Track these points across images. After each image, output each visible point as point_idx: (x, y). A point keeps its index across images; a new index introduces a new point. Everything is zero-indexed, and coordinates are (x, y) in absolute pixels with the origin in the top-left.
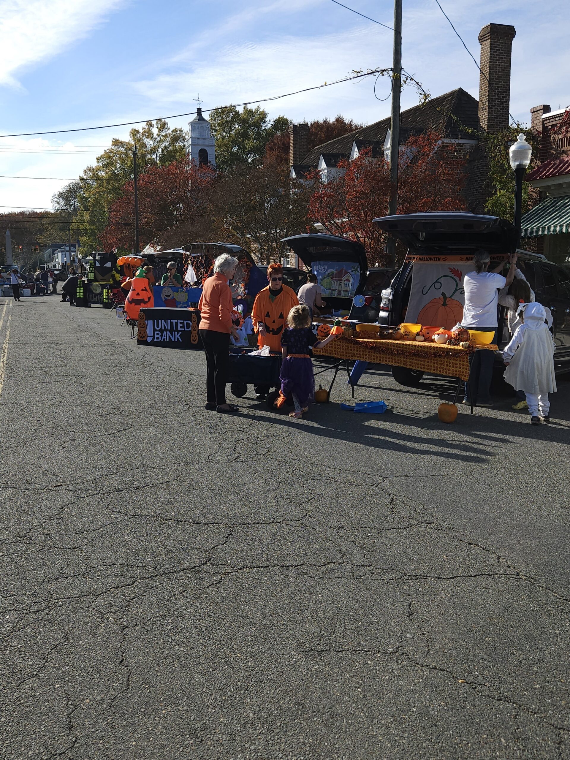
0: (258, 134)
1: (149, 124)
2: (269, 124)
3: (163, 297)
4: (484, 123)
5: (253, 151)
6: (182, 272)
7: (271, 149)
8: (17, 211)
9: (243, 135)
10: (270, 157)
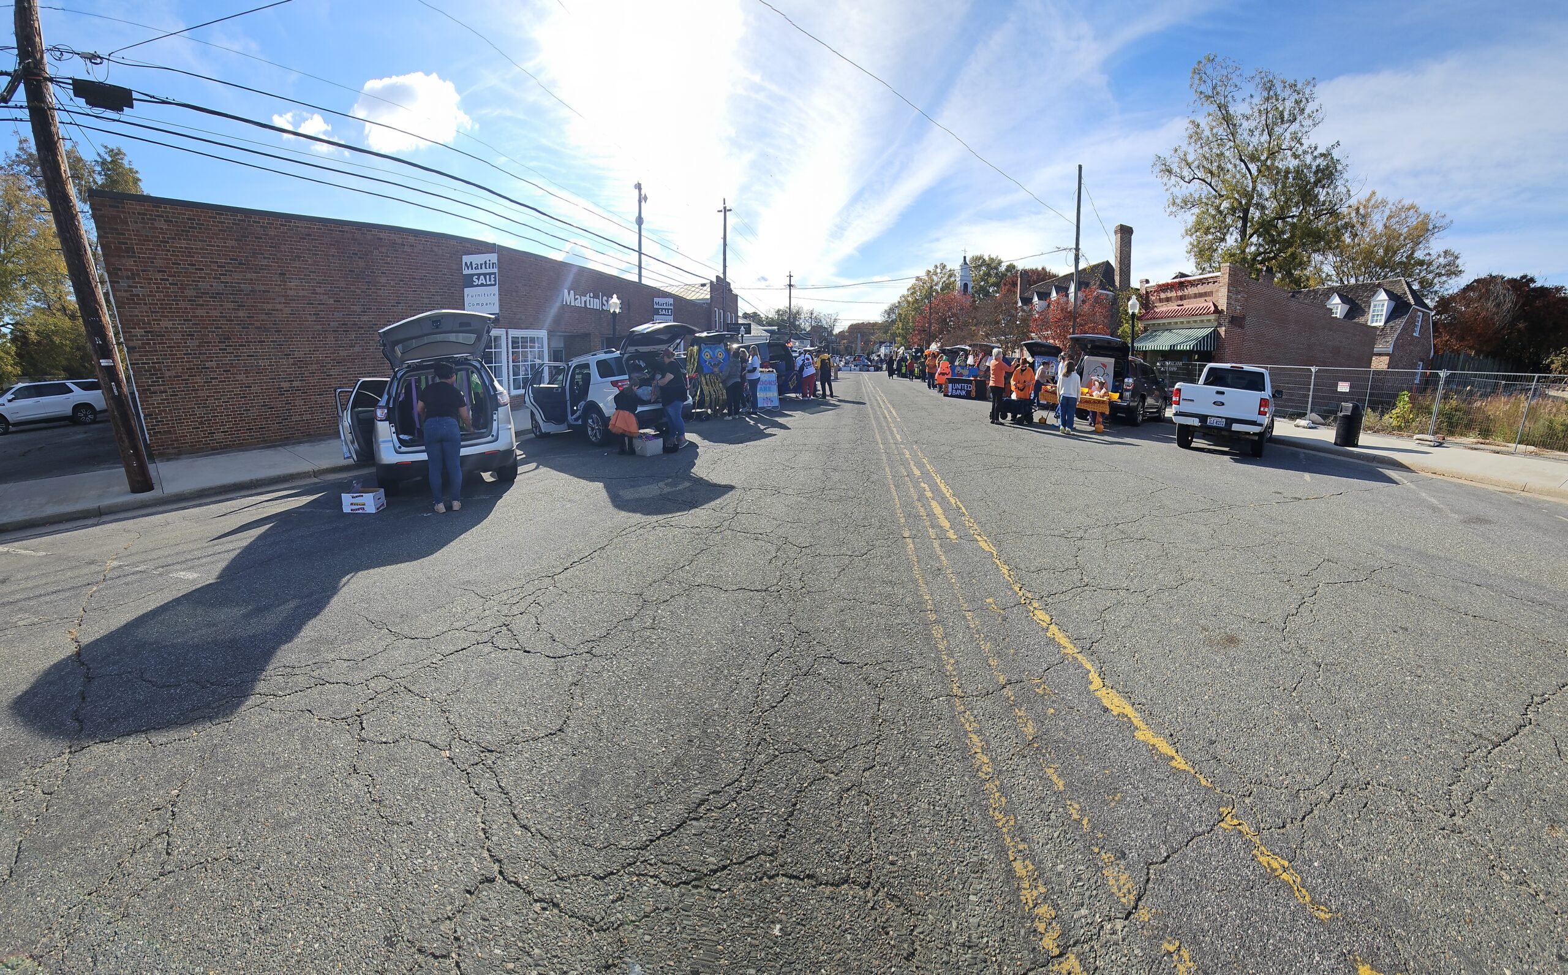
0: (997, 273)
1: (936, 267)
2: (1003, 268)
3: (956, 372)
4: (1117, 284)
5: (993, 285)
6: (967, 358)
7: (1005, 285)
8: (860, 322)
9: (988, 274)
10: (1004, 289)
